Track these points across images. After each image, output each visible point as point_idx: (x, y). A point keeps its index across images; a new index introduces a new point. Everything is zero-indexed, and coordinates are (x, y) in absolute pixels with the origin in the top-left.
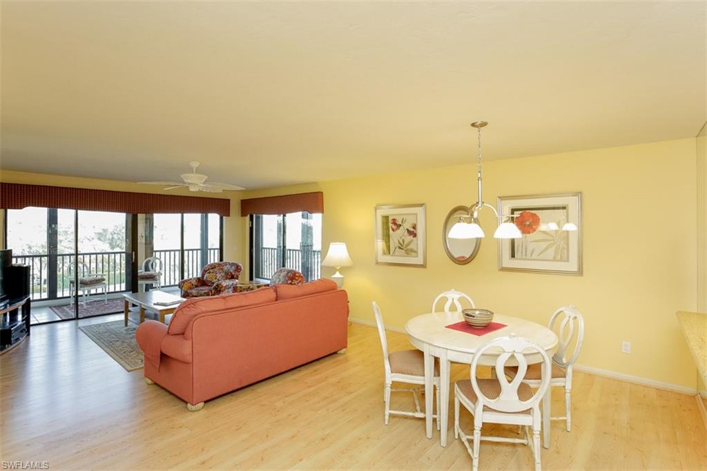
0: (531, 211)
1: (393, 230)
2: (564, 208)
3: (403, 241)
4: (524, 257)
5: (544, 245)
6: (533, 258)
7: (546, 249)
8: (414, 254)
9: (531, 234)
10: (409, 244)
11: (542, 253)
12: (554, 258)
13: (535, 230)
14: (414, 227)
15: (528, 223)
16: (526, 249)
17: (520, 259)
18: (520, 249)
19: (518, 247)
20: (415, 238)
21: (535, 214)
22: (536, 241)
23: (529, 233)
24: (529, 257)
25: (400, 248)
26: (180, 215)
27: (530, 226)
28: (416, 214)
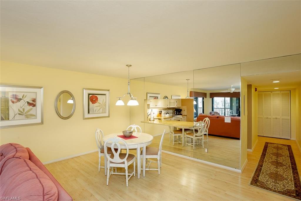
0: (95, 95)
1: (13, 102)
2: (105, 95)
3: (24, 109)
4: (93, 113)
5: (99, 108)
6: (96, 113)
7: (100, 109)
8: (34, 117)
9: (95, 104)
10: (28, 111)
11: (98, 111)
12: (102, 112)
13: (96, 102)
14: (34, 100)
15: (94, 100)
16: (93, 110)
17: (92, 114)
18: (91, 110)
19: (91, 109)
20: (35, 107)
21: (96, 97)
22: (97, 106)
23: (94, 103)
24: (94, 113)
25: (19, 114)
26: (224, 98)
27: (95, 101)
28: (36, 93)
